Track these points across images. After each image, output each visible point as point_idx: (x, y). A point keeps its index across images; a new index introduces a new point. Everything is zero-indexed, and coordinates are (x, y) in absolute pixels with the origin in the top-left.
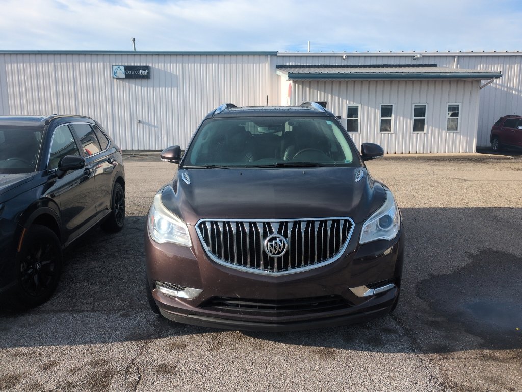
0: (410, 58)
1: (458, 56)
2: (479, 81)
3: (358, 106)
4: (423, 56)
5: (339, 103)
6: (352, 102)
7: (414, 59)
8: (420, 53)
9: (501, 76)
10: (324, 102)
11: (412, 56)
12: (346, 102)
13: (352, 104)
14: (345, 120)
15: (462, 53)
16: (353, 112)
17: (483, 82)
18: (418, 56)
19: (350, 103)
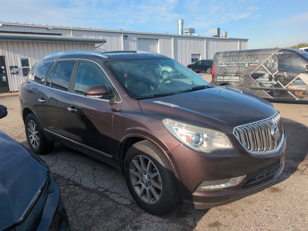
0: (45, 29)
1: (73, 30)
2: (94, 44)
3: (28, 59)
4: (54, 28)
5: (14, 57)
6: (23, 56)
7: (48, 30)
8: (52, 27)
9: (106, 41)
10: (3, 56)
11: (46, 28)
12: (19, 57)
13: (23, 57)
14: (20, 68)
15: (74, 28)
16: (25, 62)
17: (97, 45)
18: (51, 28)
19: (22, 56)
